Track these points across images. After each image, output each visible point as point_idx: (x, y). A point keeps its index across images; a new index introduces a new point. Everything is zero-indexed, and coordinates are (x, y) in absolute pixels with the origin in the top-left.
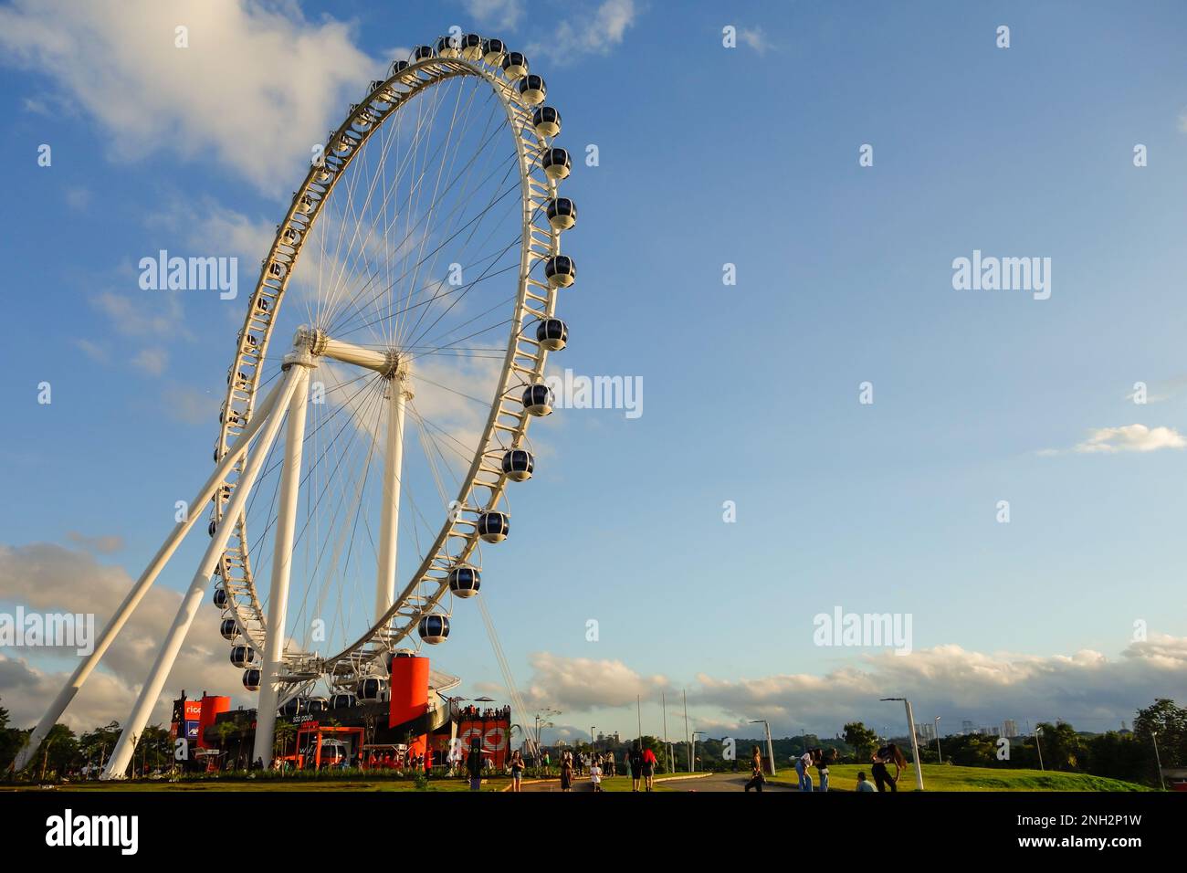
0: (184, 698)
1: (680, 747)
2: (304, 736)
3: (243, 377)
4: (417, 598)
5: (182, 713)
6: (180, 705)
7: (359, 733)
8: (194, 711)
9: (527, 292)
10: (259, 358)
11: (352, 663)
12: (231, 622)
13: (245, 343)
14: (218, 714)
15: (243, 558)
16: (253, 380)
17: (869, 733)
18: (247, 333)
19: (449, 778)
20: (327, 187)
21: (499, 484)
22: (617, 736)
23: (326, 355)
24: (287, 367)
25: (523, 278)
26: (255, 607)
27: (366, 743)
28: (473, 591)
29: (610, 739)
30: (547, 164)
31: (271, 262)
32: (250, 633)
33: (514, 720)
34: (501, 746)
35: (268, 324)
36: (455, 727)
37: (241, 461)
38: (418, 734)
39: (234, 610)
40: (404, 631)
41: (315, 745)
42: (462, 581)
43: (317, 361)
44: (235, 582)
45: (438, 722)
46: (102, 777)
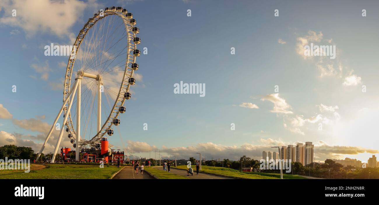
0: (62, 148)
1: (158, 161)
2: (85, 156)
3: (67, 84)
4: (107, 126)
5: (62, 151)
6: (62, 150)
7: (95, 156)
8: (64, 151)
9: (129, 57)
10: (70, 80)
11: (94, 141)
12: (70, 135)
13: (67, 77)
14: (69, 152)
15: (71, 122)
16: (69, 84)
17: (195, 159)
18: (67, 74)
19: (112, 165)
20: (80, 42)
21: (123, 100)
22: (145, 158)
23: (84, 76)
24: (76, 79)
25: (128, 54)
26: (74, 131)
27: (97, 158)
28: (118, 124)
29: (144, 159)
30: (133, 30)
31: (70, 59)
32: (74, 137)
33: (125, 154)
34: (122, 159)
35: (71, 72)
36: (113, 155)
37: (68, 102)
38: (106, 156)
39: (70, 132)
40: (104, 134)
41: (87, 158)
42: (116, 122)
43: (82, 78)
44: (70, 127)
45: (110, 154)
46: (51, 162)
